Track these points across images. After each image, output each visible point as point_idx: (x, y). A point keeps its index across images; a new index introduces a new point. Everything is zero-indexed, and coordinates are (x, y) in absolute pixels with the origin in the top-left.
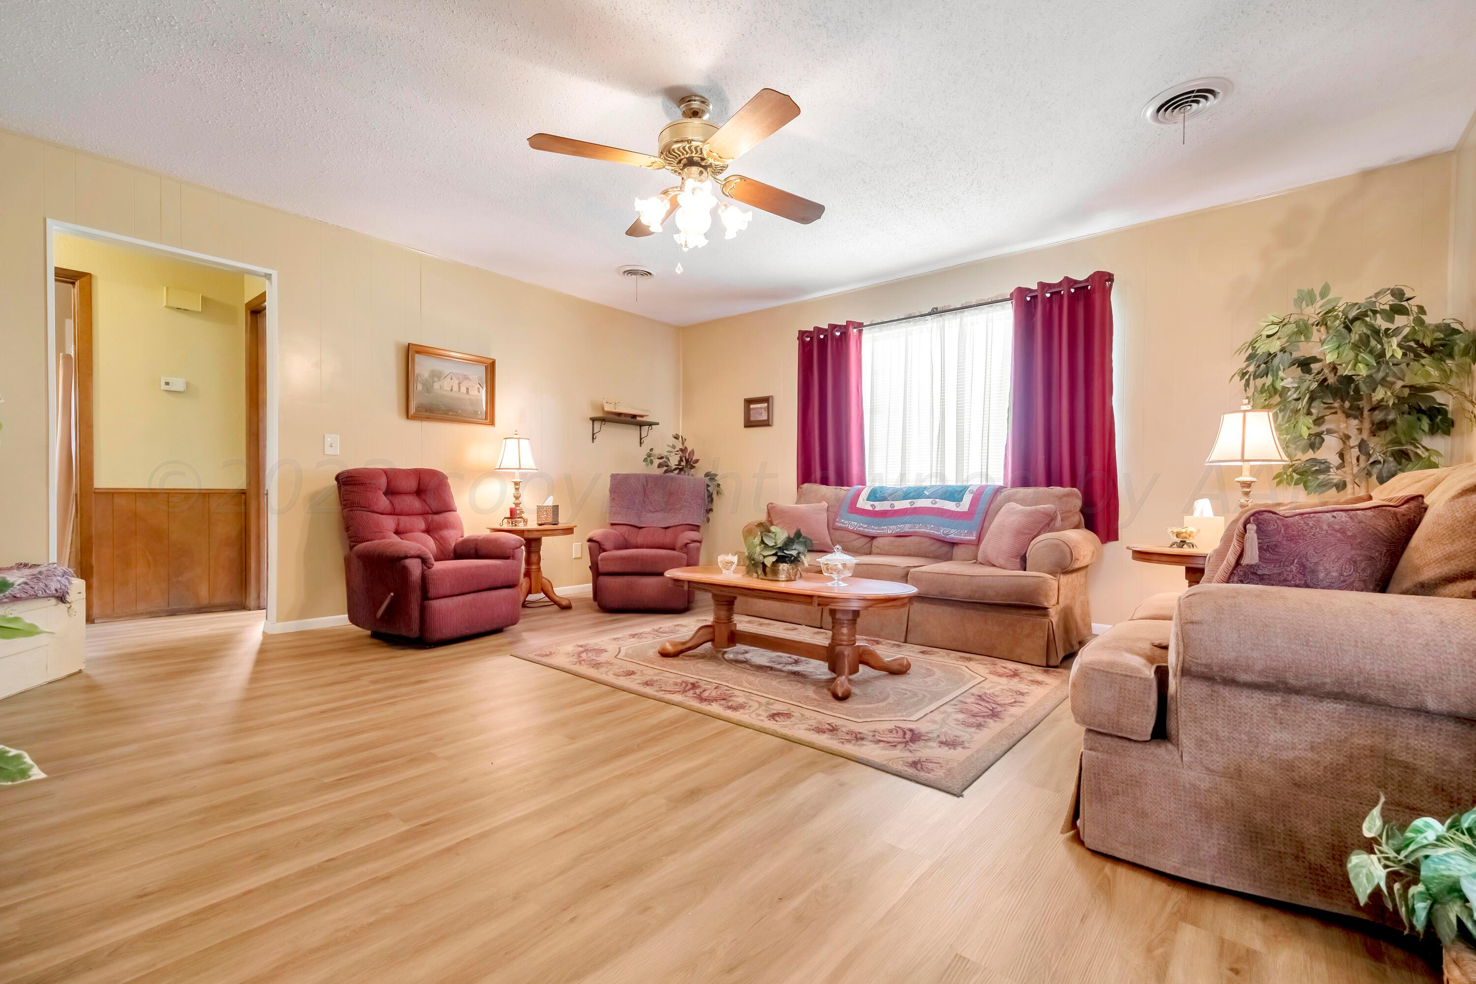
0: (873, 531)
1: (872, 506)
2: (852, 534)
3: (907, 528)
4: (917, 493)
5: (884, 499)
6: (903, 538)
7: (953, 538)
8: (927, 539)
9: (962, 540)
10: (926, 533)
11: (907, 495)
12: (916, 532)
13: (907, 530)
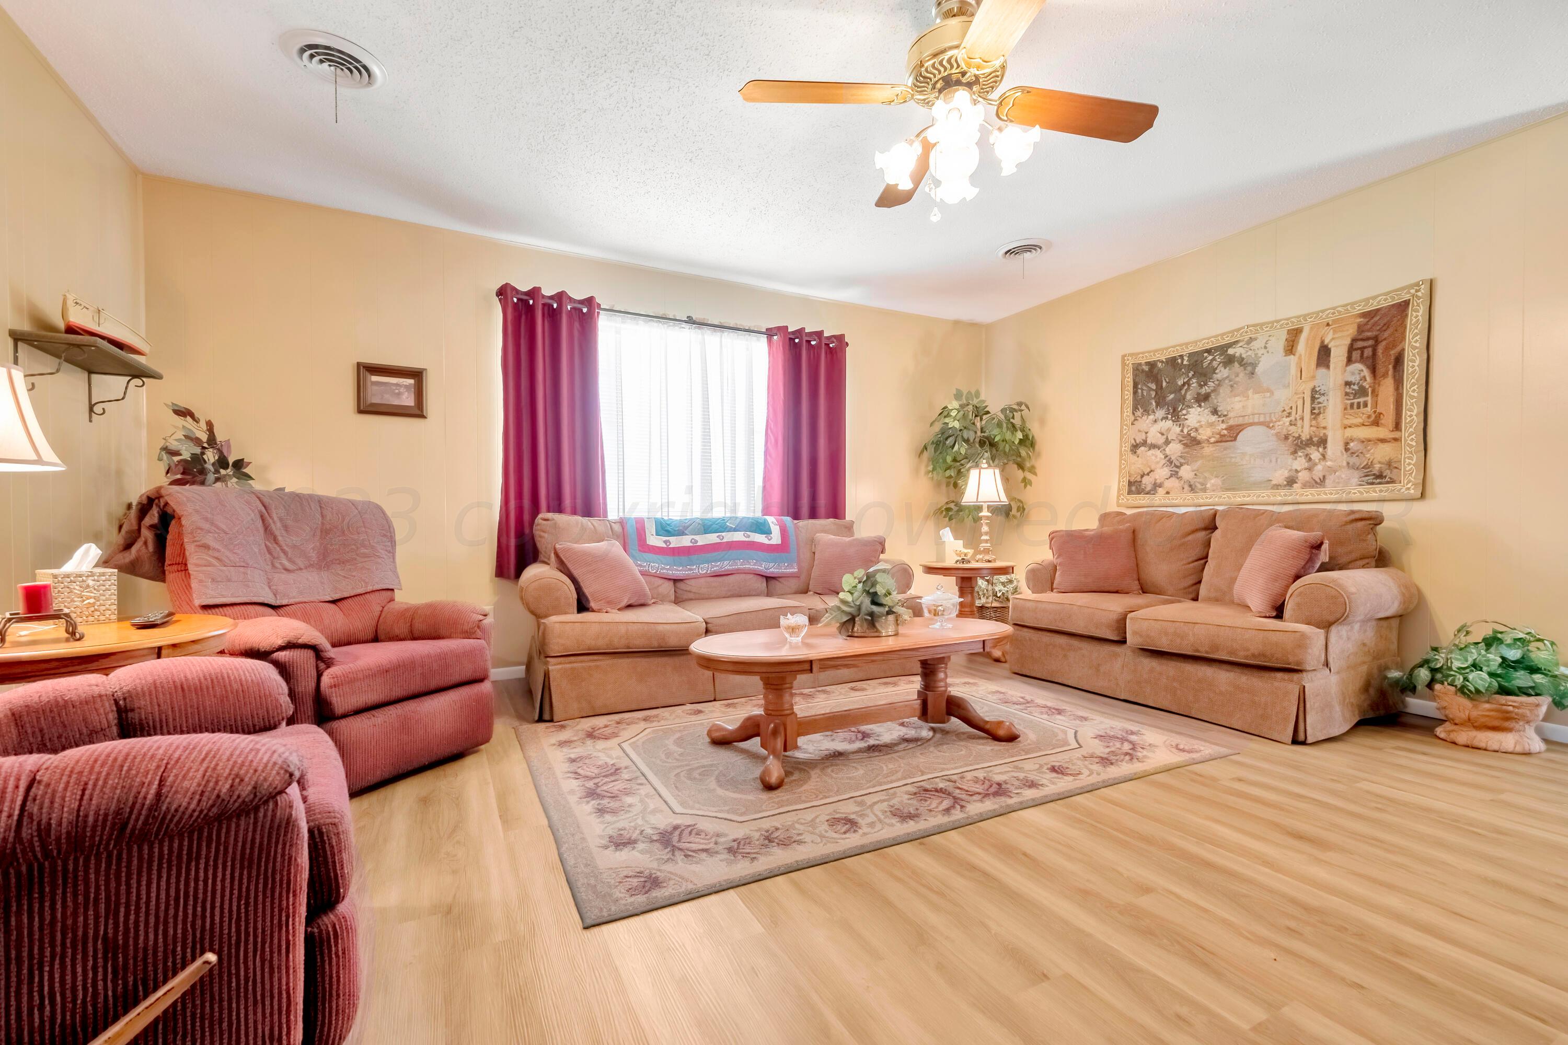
0: (678, 572)
1: (665, 542)
2: (657, 579)
3: (726, 566)
4: (719, 526)
5: (681, 533)
6: (724, 578)
7: (773, 573)
8: (752, 576)
9: (783, 573)
10: (750, 569)
11: (707, 527)
12: (738, 569)
13: (728, 567)
